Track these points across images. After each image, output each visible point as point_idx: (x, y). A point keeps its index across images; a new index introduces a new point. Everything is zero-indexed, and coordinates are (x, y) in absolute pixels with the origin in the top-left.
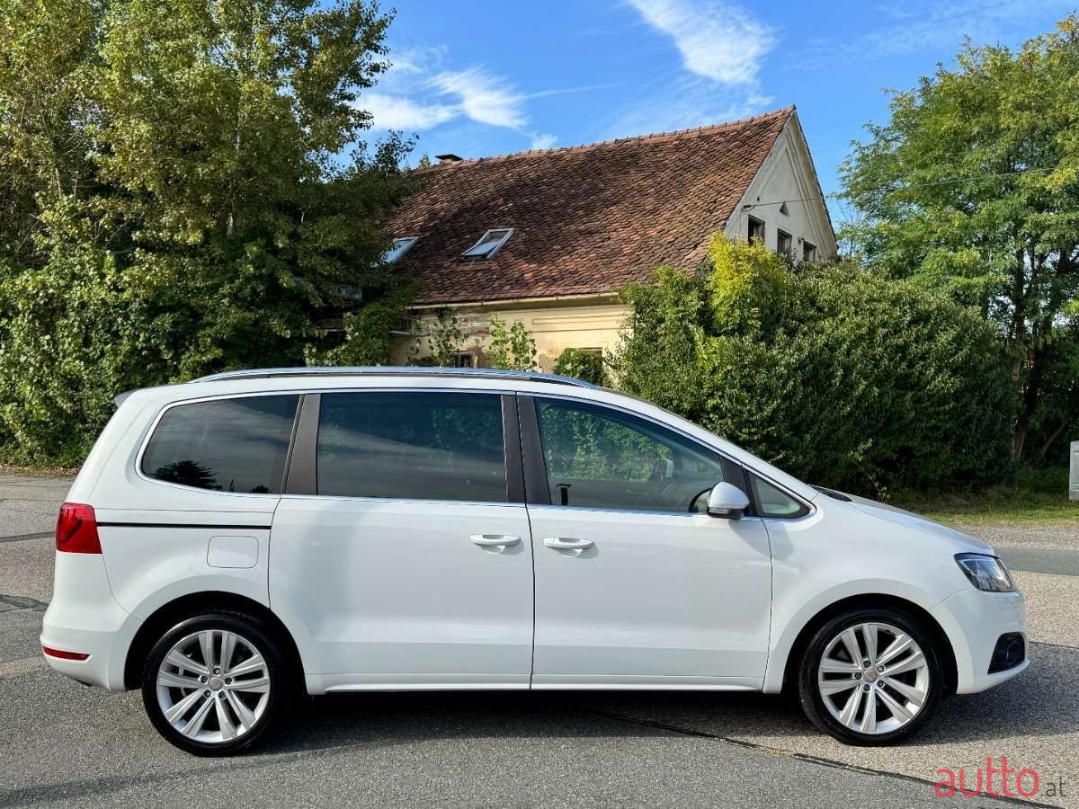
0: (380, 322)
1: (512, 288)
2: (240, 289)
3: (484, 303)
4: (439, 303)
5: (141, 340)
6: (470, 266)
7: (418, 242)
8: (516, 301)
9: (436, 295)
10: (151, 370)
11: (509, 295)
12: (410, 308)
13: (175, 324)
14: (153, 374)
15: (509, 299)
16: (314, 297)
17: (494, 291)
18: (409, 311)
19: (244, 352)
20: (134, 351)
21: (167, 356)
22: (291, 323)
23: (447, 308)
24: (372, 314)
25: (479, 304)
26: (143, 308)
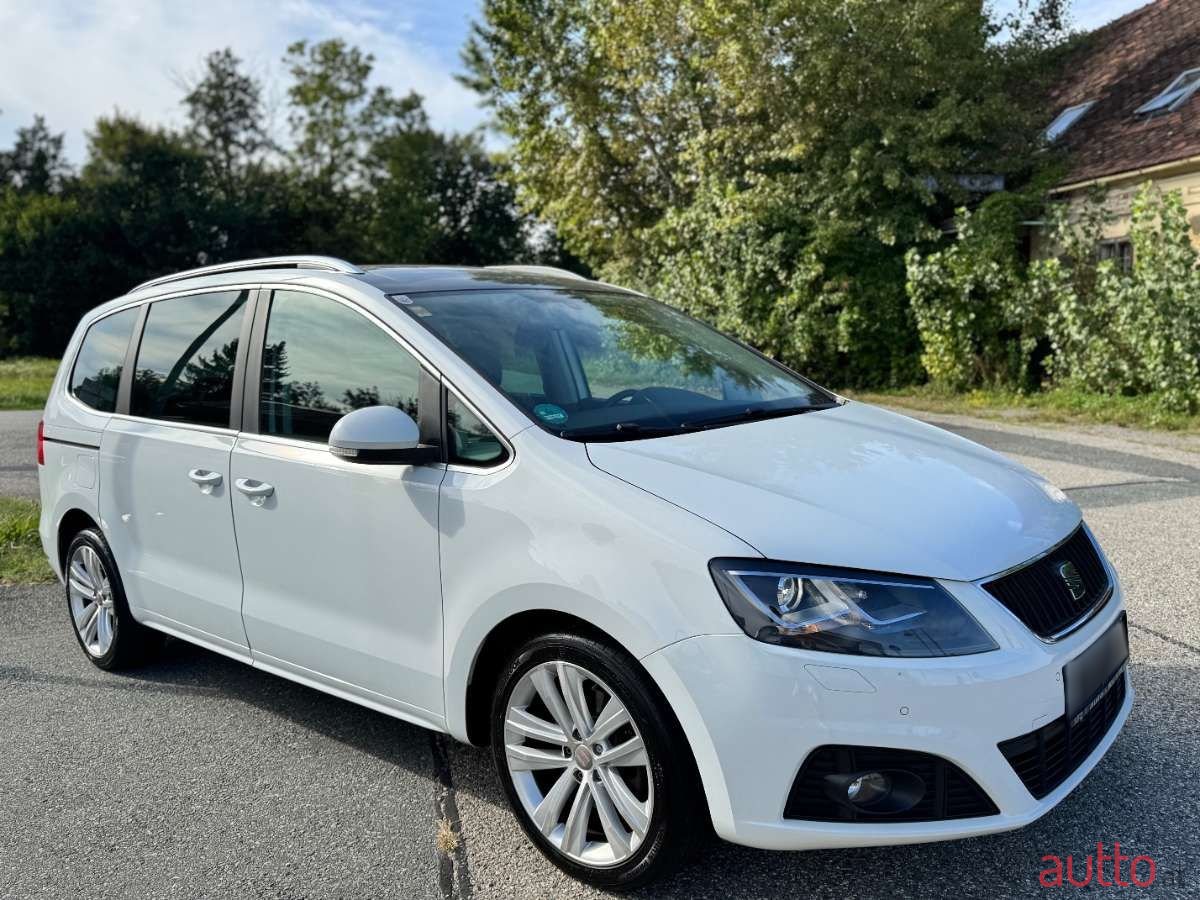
0: (1003, 213)
1: (1187, 145)
2: (847, 197)
3: (1144, 171)
4: (1089, 179)
5: (759, 263)
6: (1146, 124)
7: (1093, 107)
8: (1185, 161)
9: (1089, 170)
10: (771, 292)
11: (1179, 155)
12: (1053, 191)
13: (784, 244)
14: (773, 296)
15: (1181, 158)
16: (925, 195)
17: (1163, 150)
18: (1052, 195)
19: (851, 265)
20: (755, 274)
21: (782, 276)
22: (902, 227)
23: (1095, 186)
24: (995, 205)
25: (1137, 173)
26: (760, 232)
